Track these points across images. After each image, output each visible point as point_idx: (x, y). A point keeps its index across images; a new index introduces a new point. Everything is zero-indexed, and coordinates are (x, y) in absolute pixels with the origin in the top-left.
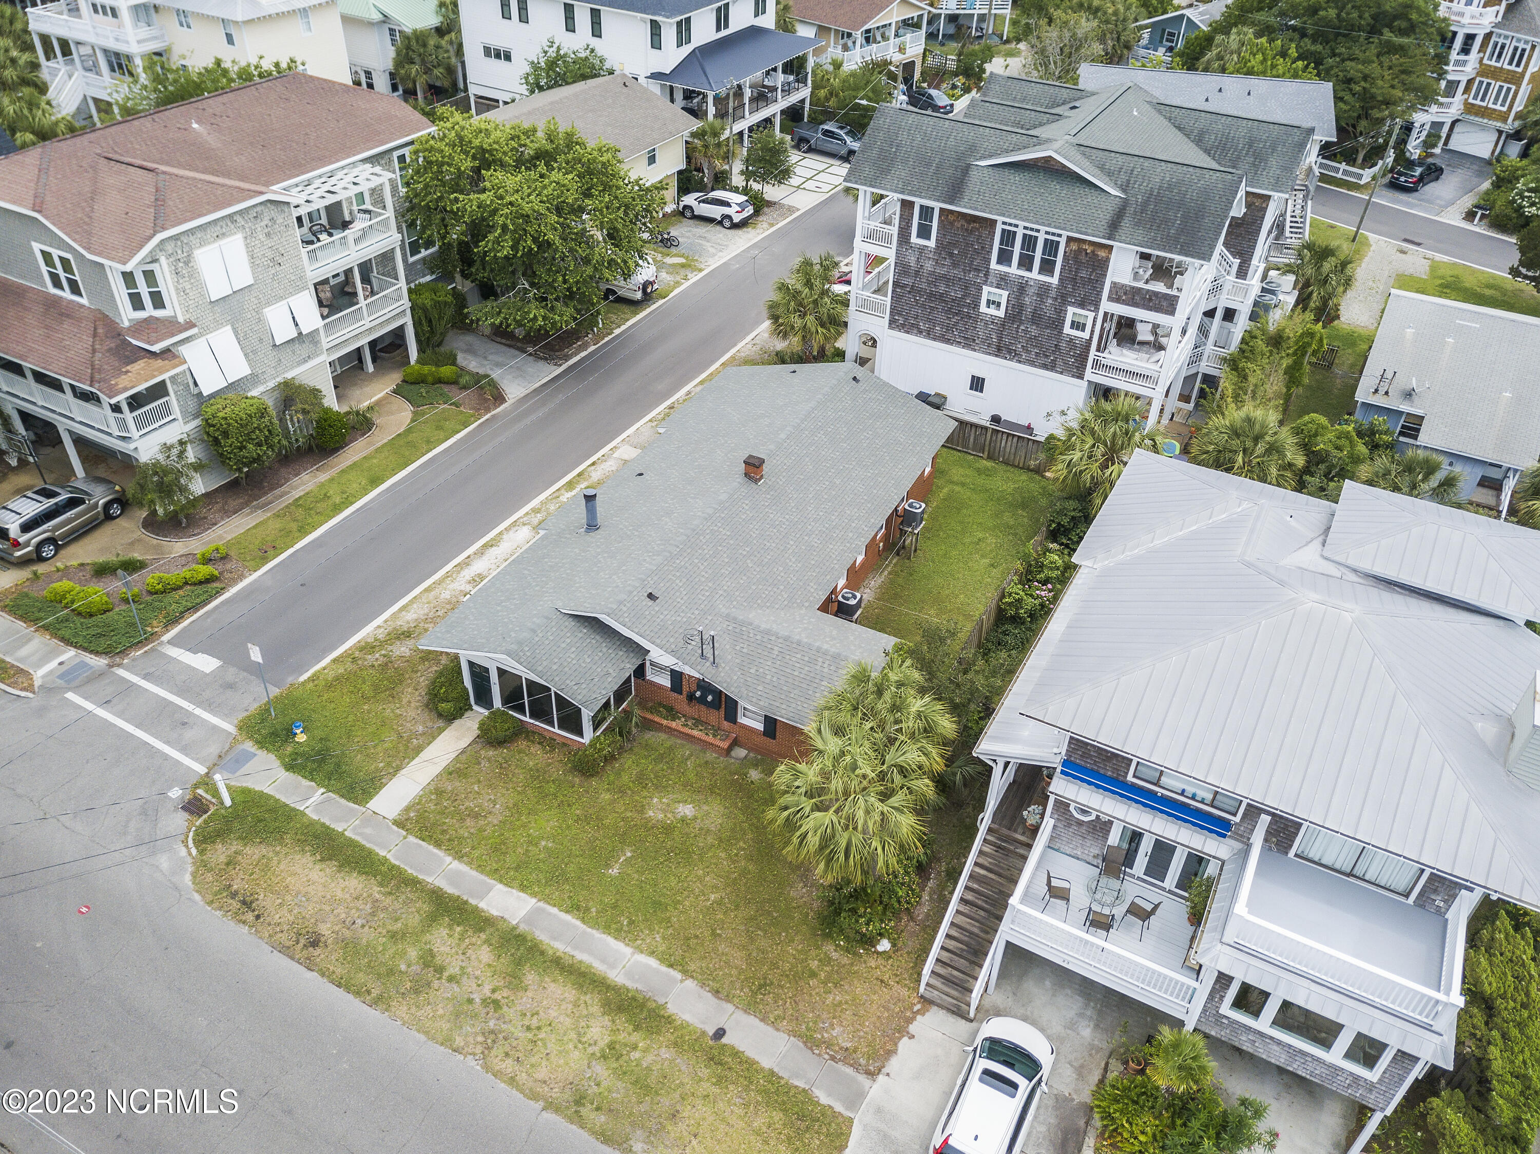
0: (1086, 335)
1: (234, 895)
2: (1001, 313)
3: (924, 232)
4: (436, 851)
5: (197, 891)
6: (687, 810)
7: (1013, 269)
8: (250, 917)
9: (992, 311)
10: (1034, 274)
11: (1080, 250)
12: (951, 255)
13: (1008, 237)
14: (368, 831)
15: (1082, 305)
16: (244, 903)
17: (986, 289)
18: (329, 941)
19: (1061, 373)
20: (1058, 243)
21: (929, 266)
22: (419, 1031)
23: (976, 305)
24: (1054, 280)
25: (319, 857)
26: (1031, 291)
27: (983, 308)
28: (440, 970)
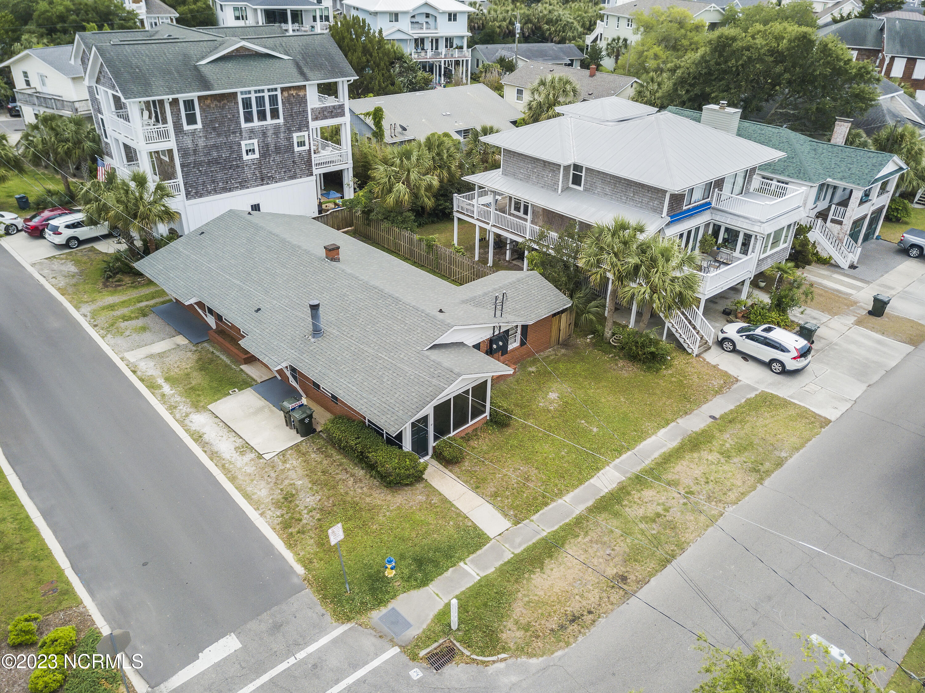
0: (307, 147)
1: (562, 627)
2: (257, 155)
3: (191, 120)
4: (550, 507)
5: (552, 654)
6: (553, 396)
7: (256, 123)
8: (588, 618)
9: (251, 156)
10: (269, 121)
11: (290, 95)
12: (214, 129)
13: (247, 104)
14: (518, 540)
15: (300, 130)
16: (573, 621)
17: (243, 143)
18: (624, 570)
19: (301, 177)
20: (276, 95)
21: (201, 143)
22: (706, 530)
23: (241, 157)
24: (281, 121)
25: (538, 570)
26: (270, 133)
27: (245, 157)
28: (658, 515)
